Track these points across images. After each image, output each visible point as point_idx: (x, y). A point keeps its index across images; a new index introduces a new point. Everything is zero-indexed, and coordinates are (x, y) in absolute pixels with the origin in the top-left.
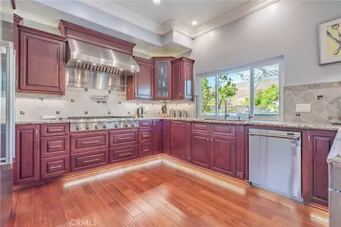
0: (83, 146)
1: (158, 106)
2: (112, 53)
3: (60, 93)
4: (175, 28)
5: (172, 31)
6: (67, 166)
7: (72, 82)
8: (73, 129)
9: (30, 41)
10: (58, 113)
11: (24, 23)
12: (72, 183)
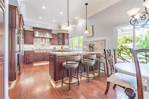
0: (37, 56)
1: (60, 47)
2: (47, 33)
3: (33, 44)
4: (62, 25)
5: (61, 26)
6: (34, 61)
7: (37, 41)
8: (35, 52)
9: (26, 33)
10: (32, 48)
11: (25, 29)
12: (35, 65)
